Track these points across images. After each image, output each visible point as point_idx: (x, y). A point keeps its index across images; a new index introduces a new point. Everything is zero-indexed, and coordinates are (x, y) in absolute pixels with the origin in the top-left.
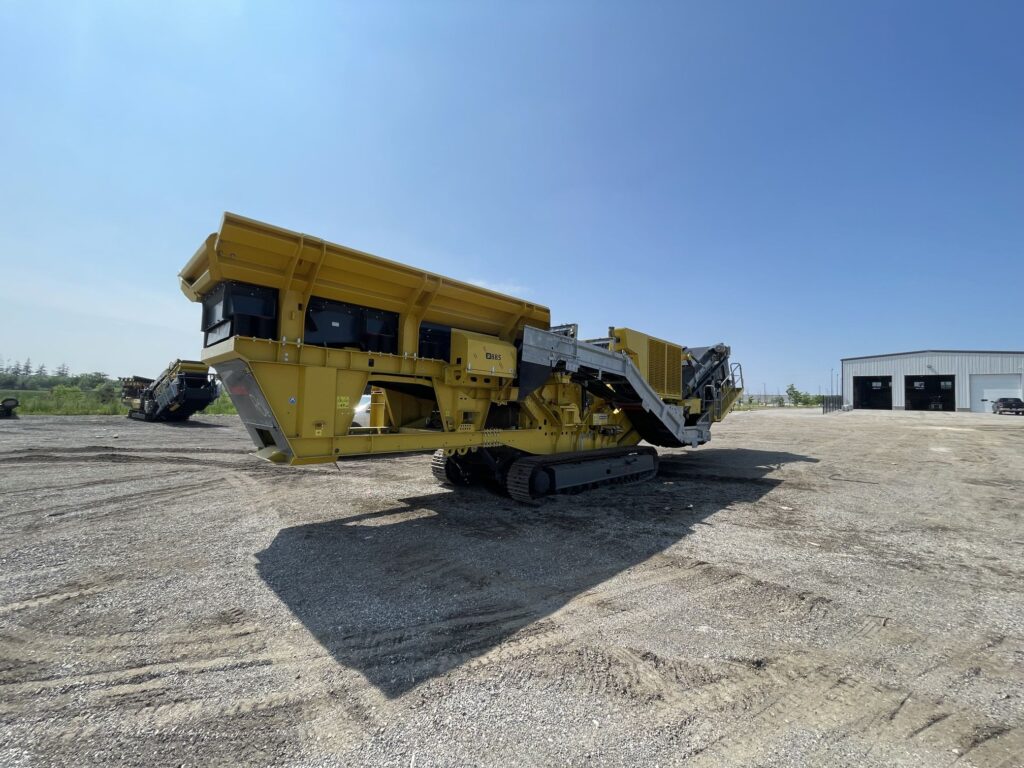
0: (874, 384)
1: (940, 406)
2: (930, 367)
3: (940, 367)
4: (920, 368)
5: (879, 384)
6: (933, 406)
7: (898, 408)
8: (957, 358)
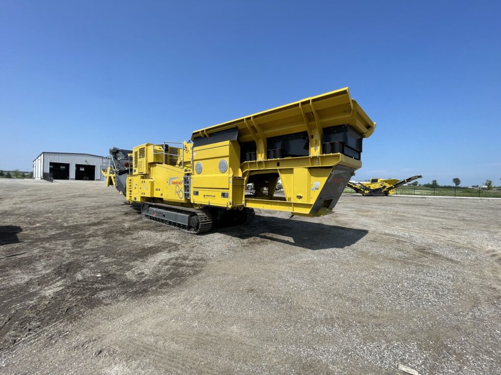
0: (61, 167)
1: (88, 178)
2: (86, 161)
3: (91, 162)
4: (82, 161)
5: (64, 167)
6: (85, 178)
7: (72, 179)
8: (97, 159)
